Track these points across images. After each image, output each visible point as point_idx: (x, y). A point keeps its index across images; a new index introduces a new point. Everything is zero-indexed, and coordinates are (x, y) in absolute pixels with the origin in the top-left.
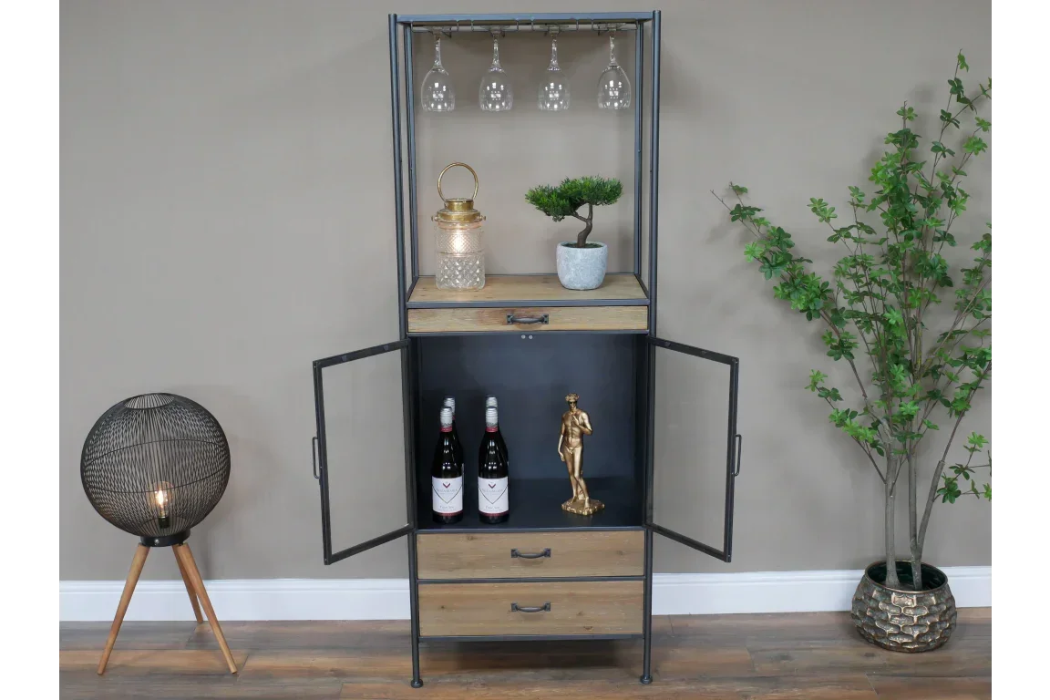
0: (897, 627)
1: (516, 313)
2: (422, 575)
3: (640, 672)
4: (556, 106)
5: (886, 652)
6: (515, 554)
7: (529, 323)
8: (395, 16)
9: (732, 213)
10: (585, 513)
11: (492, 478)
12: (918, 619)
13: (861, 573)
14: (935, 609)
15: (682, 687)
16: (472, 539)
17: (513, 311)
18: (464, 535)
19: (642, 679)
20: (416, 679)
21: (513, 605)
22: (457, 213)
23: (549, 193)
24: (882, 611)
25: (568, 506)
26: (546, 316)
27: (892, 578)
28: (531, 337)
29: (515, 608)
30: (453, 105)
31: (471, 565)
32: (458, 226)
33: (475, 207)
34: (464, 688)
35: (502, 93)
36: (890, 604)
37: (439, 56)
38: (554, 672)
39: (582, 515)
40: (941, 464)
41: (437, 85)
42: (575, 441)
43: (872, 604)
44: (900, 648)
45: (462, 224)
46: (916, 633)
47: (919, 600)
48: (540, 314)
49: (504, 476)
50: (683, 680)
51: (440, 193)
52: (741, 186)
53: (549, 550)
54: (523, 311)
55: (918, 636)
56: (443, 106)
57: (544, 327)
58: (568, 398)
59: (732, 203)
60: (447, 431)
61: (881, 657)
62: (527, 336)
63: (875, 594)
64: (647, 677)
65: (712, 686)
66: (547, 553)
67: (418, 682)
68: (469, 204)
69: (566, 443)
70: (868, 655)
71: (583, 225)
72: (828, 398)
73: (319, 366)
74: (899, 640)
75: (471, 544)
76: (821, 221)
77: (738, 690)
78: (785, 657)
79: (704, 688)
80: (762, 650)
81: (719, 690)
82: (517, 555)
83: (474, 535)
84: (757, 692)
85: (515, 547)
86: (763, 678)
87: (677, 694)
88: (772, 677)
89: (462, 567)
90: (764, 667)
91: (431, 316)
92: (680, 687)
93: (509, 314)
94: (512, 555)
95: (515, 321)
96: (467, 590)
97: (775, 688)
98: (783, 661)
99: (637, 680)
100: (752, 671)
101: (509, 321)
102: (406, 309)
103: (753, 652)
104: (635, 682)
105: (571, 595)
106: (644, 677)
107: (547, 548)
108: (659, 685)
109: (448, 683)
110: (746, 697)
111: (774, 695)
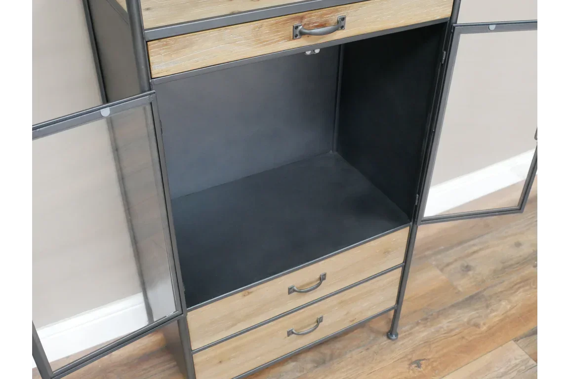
1: (305, 20)
6: (291, 290)
7: (324, 32)
16: (249, 293)
17: (302, 18)
18: (239, 294)
19: (389, 336)
21: (288, 332)
26: (343, 19)
28: (317, 52)
29: (290, 333)
31: (248, 317)
48: (334, 18)
50: (418, 324)
57: (339, 36)
62: (313, 51)
64: (393, 334)
65: (445, 323)
66: (322, 278)
75: (248, 298)
77: (466, 320)
78: (468, 268)
79: (441, 328)
80: (448, 265)
81: (453, 325)
82: (294, 291)
83: (250, 290)
84: (480, 317)
85: (290, 285)
86: (472, 297)
87: (427, 343)
88: (477, 294)
89: (239, 321)
90: (465, 285)
91: (185, 47)
92: (422, 334)
93: (296, 23)
94: (289, 293)
95: (302, 34)
96: (248, 336)
97: (487, 307)
98: (470, 273)
99: (385, 338)
100: (458, 293)
101: (298, 34)
102: (146, 43)
103: (442, 270)
104: (384, 340)
105: (342, 302)
106: (391, 333)
107: (322, 273)
108: (403, 338)
110: (478, 326)
111: (495, 315)
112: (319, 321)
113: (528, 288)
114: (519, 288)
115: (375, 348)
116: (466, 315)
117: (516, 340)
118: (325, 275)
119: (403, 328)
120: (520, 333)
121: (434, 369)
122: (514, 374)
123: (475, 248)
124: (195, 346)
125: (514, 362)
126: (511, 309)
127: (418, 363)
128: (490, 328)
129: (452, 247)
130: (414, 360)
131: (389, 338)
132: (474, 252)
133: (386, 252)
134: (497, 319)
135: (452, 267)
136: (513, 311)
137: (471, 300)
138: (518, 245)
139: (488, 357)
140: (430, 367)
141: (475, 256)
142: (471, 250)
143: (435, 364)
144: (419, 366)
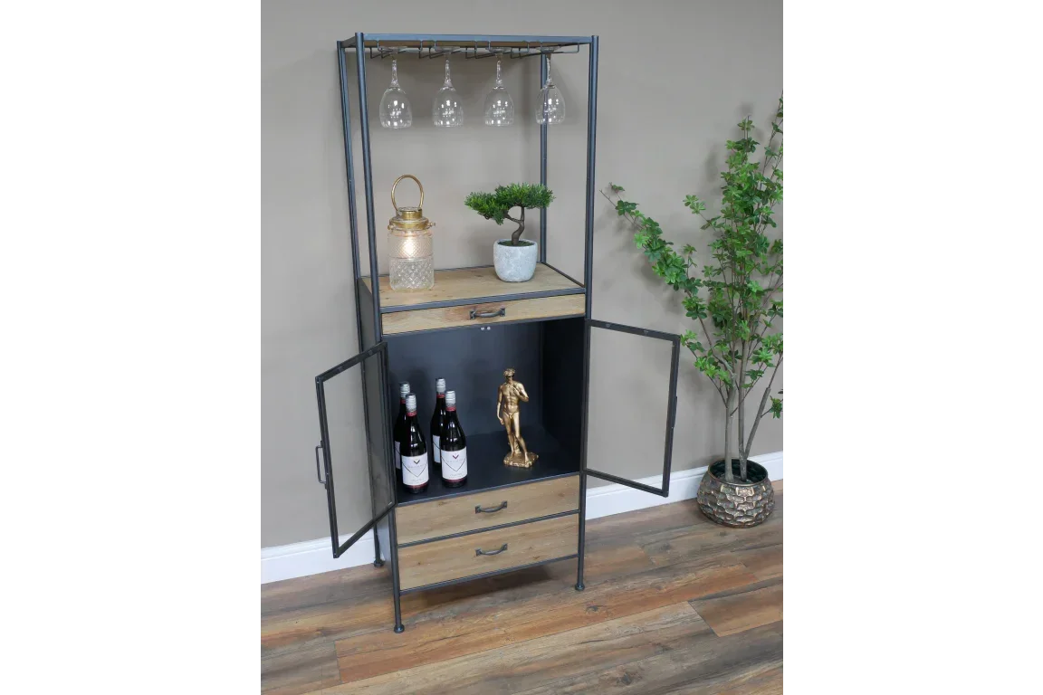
0: (742, 511)
1: (478, 309)
2: (401, 541)
3: (574, 580)
4: (499, 122)
5: (732, 530)
6: (478, 510)
7: (492, 316)
8: (362, 34)
9: (617, 208)
10: (527, 466)
11: (453, 450)
12: (756, 504)
13: (705, 469)
14: (765, 494)
15: (608, 589)
16: (443, 503)
17: (475, 307)
18: (435, 503)
19: (576, 588)
20: (399, 625)
21: (477, 551)
22: (410, 222)
23: (488, 199)
24: (729, 502)
25: (508, 461)
26: (503, 309)
27: (729, 475)
28: (489, 328)
29: (479, 553)
30: (410, 122)
31: (441, 526)
32: (410, 233)
33: (424, 215)
34: (440, 625)
35: (455, 109)
36: (736, 496)
37: (395, 75)
38: (504, 594)
39: (524, 468)
40: (768, 390)
41: (396, 103)
42: (513, 407)
43: (720, 496)
44: (743, 526)
45: (412, 232)
46: (755, 514)
47: (755, 490)
48: (498, 308)
49: (463, 448)
50: (606, 582)
51: (394, 204)
52: (618, 185)
53: (506, 502)
54: (483, 307)
55: (757, 516)
56: (399, 123)
57: (501, 319)
58: (507, 373)
59: (615, 200)
60: (413, 414)
61: (732, 535)
62: (486, 328)
63: (722, 489)
64: (579, 586)
65: (630, 584)
66: (504, 505)
67: (399, 627)
68: (419, 214)
69: (504, 409)
70: (723, 534)
71: (516, 226)
72: (695, 352)
73: (321, 379)
74: (743, 520)
75: (443, 508)
76: (693, 213)
77: (650, 583)
78: (668, 547)
79: (626, 587)
81: (636, 586)
82: (481, 511)
83: (445, 501)
84: (664, 582)
85: (477, 505)
87: (609, 596)
88: (668, 567)
89: (435, 528)
90: (660, 559)
91: (404, 318)
93: (472, 310)
94: (477, 512)
95: (476, 316)
96: (439, 546)
97: (675, 576)
98: (669, 551)
99: (573, 589)
100: (652, 564)
101: (473, 316)
102: (380, 314)
103: (643, 547)
104: (570, 591)
105: (524, 535)
107: (505, 500)
108: (588, 591)
109: (425, 623)
110: (659, 588)
111: (678, 583)
112: (504, 548)
113: (718, 566)
114: (711, 565)
115: (562, 594)
116: (652, 580)
117: (690, 601)
119: (591, 583)
120: (696, 597)
121: (608, 613)
122: (678, 623)
123: (682, 533)
125: (681, 615)
126: (695, 580)
127: (596, 608)
128: (668, 592)
130: (593, 605)
131: (576, 589)
133: (562, 495)
134: (679, 585)
135: (653, 545)
136: (698, 581)
137: (661, 570)
139: (658, 610)
140: (604, 612)
141: (677, 540)
143: (610, 610)
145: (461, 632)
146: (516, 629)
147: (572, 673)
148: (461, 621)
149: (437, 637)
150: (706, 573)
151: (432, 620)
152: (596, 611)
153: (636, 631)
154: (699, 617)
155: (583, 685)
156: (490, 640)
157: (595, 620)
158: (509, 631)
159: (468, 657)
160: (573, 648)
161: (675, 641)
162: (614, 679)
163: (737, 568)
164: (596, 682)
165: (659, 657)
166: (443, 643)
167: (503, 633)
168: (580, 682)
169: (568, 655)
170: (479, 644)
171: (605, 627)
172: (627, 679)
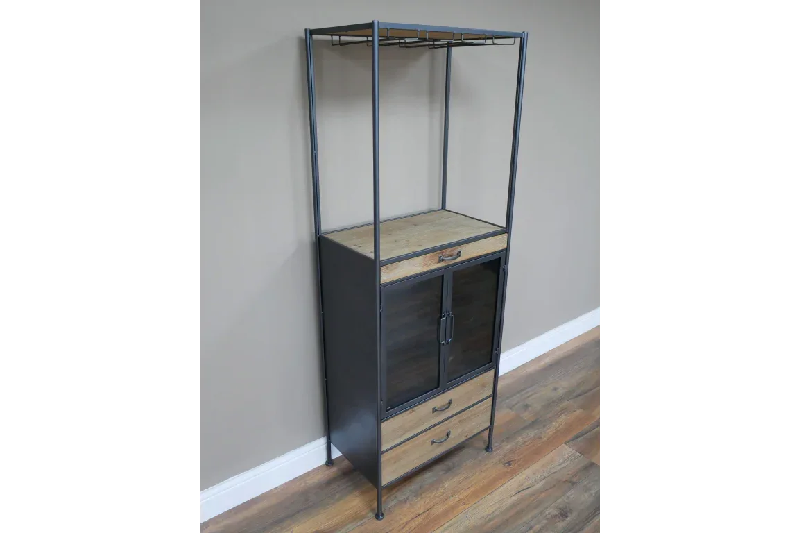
3: (486, 445)
6: (434, 410)
7: (452, 259)
17: (443, 253)
18: (407, 413)
20: (381, 513)
26: (459, 252)
29: (433, 442)
31: (411, 428)
34: (408, 505)
48: (456, 252)
50: (503, 441)
54: (447, 251)
57: (458, 260)
65: (520, 439)
66: (450, 403)
67: (378, 515)
75: (412, 415)
77: (532, 436)
78: (527, 406)
79: (518, 442)
80: (514, 406)
81: (525, 440)
82: (436, 410)
83: (414, 409)
84: (541, 433)
85: (434, 407)
86: (533, 422)
87: (512, 451)
88: (535, 421)
89: (406, 432)
90: (527, 416)
91: (395, 268)
92: (508, 446)
93: (440, 255)
94: (433, 412)
95: (443, 260)
96: (409, 444)
97: (544, 426)
98: (530, 409)
99: (484, 452)
100: (525, 421)
101: (441, 260)
102: (380, 267)
103: (511, 409)
104: (485, 453)
105: (460, 421)
106: (488, 448)
107: (450, 399)
108: (497, 449)
109: (395, 506)
110: (541, 438)
111: (550, 431)
112: (448, 435)
113: (566, 413)
114: (562, 414)
115: (480, 458)
116: (532, 433)
117: (566, 443)
118: (451, 400)
119: (494, 444)
120: (567, 439)
121: (519, 465)
122: (569, 462)
123: (529, 394)
124: (384, 448)
125: (567, 455)
126: (559, 426)
127: (509, 463)
128: (548, 439)
129: (514, 395)
130: (506, 462)
131: (487, 451)
132: (529, 397)
133: (483, 386)
134: (551, 433)
135: (517, 406)
136: (561, 427)
137: (533, 424)
138: (555, 389)
139: (551, 454)
140: (516, 465)
141: (530, 398)
142: (526, 396)
143: (519, 462)
144: (510, 465)
145: (428, 507)
146: (465, 494)
147: (525, 519)
148: (422, 498)
149: (413, 515)
150: (563, 419)
151: (400, 502)
152: (512, 466)
153: (546, 475)
154: (578, 454)
155: (538, 527)
156: (453, 508)
157: (513, 473)
158: (461, 497)
159: (445, 526)
160: (515, 498)
161: (575, 476)
162: (556, 516)
163: (578, 412)
164: (545, 522)
165: (572, 491)
166: (419, 520)
167: (457, 499)
168: (536, 525)
169: (514, 505)
170: (446, 513)
171: (524, 476)
172: (564, 514)
